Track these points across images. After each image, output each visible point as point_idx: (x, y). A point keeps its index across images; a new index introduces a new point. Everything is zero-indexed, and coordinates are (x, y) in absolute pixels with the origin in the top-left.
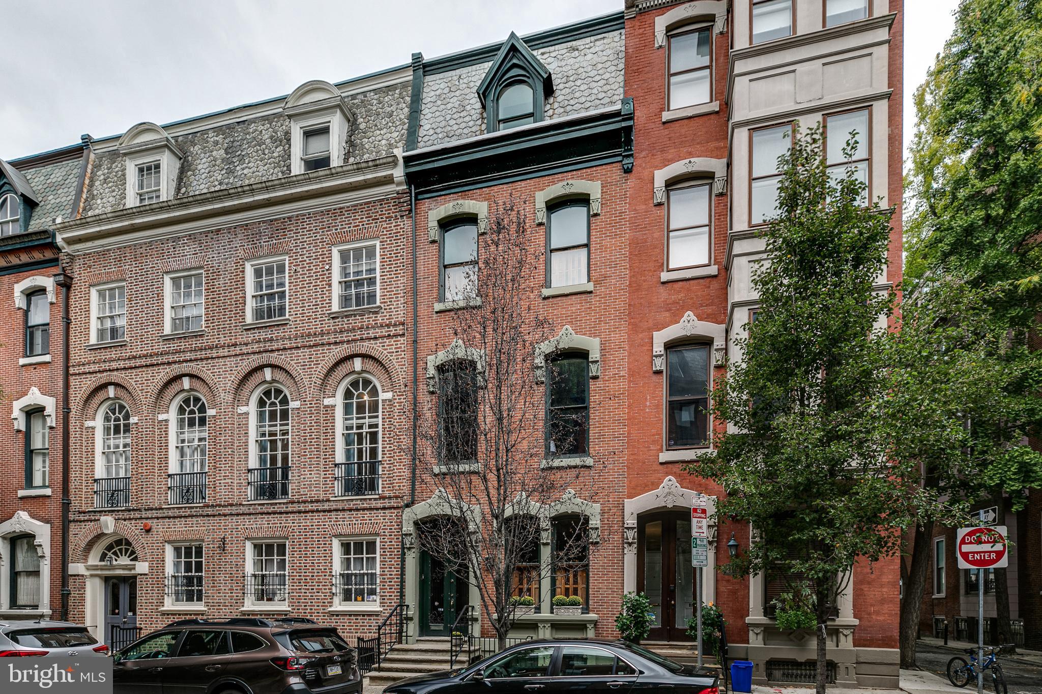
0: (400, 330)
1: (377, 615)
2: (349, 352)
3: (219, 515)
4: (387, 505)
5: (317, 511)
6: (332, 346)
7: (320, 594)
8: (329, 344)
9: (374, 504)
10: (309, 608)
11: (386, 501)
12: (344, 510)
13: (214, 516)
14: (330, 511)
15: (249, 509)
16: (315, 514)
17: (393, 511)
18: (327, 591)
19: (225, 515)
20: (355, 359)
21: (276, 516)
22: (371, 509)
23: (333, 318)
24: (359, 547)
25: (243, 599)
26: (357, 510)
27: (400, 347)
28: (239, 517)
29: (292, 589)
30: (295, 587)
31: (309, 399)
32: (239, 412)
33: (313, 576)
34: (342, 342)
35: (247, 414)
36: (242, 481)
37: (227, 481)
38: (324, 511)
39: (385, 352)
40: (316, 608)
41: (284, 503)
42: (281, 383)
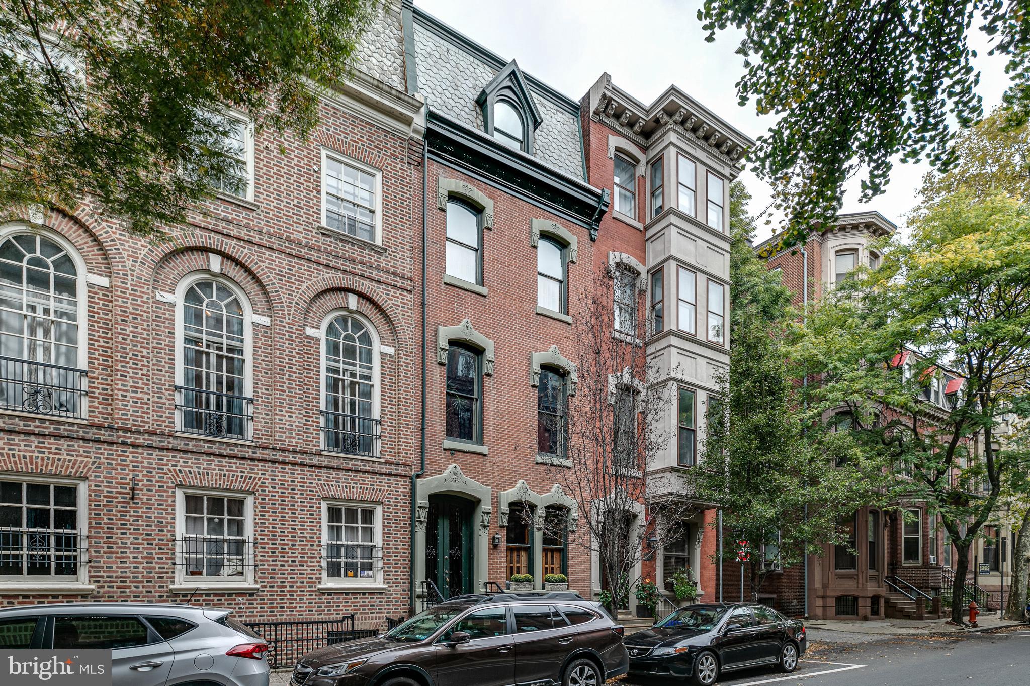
0: (407, 284)
1: (381, 593)
2: (344, 284)
3: (124, 444)
4: (394, 472)
5: (302, 465)
6: (321, 268)
7: (305, 568)
8: (319, 264)
9: (378, 468)
10: (288, 585)
11: (393, 467)
12: (338, 469)
13: (111, 443)
14: (319, 467)
15: (188, 445)
16: (296, 467)
17: (399, 479)
18: (315, 564)
19: (135, 446)
20: (350, 294)
21: (235, 461)
22: (374, 473)
23: (323, 234)
24: (351, 514)
25: (173, 573)
26: (356, 471)
27: (407, 304)
28: (165, 453)
29: (261, 561)
30: (266, 558)
31: (287, 320)
32: (159, 297)
33: (293, 545)
34: (337, 269)
35: (173, 305)
36: (164, 400)
37: (139, 395)
38: (311, 466)
39: (389, 301)
40: (299, 585)
41: (249, 447)
42: (237, 284)
